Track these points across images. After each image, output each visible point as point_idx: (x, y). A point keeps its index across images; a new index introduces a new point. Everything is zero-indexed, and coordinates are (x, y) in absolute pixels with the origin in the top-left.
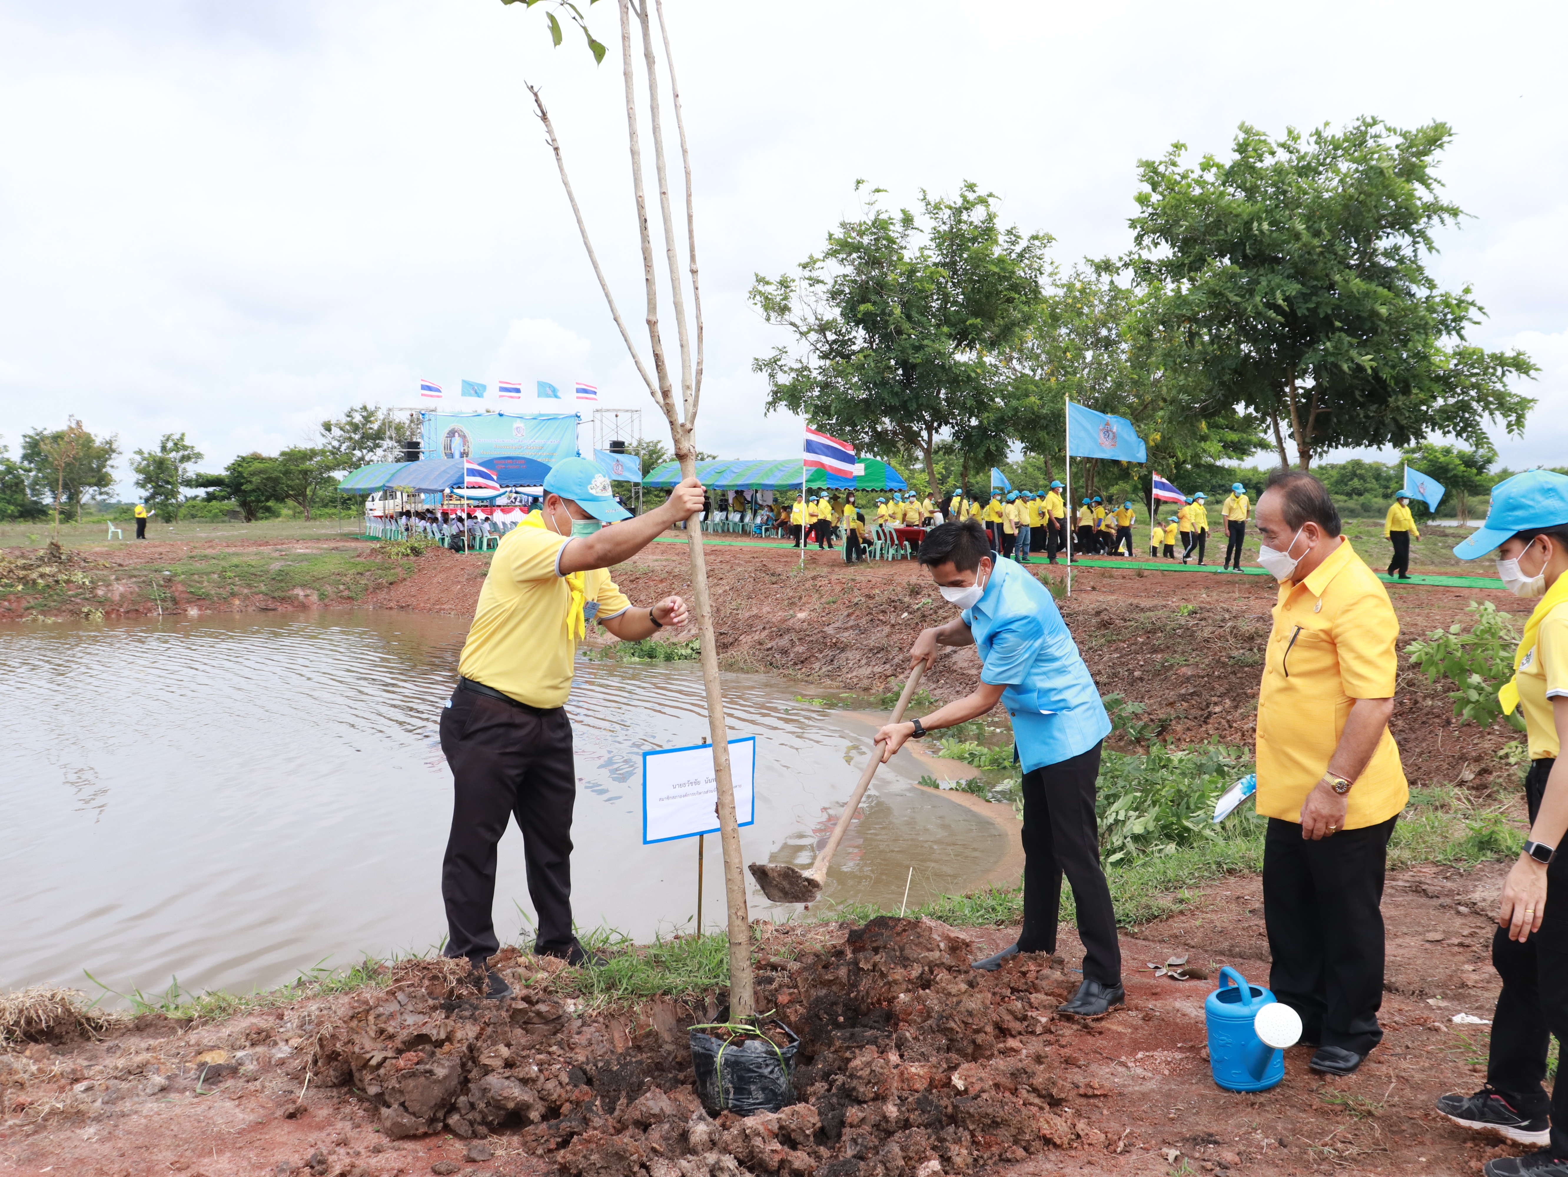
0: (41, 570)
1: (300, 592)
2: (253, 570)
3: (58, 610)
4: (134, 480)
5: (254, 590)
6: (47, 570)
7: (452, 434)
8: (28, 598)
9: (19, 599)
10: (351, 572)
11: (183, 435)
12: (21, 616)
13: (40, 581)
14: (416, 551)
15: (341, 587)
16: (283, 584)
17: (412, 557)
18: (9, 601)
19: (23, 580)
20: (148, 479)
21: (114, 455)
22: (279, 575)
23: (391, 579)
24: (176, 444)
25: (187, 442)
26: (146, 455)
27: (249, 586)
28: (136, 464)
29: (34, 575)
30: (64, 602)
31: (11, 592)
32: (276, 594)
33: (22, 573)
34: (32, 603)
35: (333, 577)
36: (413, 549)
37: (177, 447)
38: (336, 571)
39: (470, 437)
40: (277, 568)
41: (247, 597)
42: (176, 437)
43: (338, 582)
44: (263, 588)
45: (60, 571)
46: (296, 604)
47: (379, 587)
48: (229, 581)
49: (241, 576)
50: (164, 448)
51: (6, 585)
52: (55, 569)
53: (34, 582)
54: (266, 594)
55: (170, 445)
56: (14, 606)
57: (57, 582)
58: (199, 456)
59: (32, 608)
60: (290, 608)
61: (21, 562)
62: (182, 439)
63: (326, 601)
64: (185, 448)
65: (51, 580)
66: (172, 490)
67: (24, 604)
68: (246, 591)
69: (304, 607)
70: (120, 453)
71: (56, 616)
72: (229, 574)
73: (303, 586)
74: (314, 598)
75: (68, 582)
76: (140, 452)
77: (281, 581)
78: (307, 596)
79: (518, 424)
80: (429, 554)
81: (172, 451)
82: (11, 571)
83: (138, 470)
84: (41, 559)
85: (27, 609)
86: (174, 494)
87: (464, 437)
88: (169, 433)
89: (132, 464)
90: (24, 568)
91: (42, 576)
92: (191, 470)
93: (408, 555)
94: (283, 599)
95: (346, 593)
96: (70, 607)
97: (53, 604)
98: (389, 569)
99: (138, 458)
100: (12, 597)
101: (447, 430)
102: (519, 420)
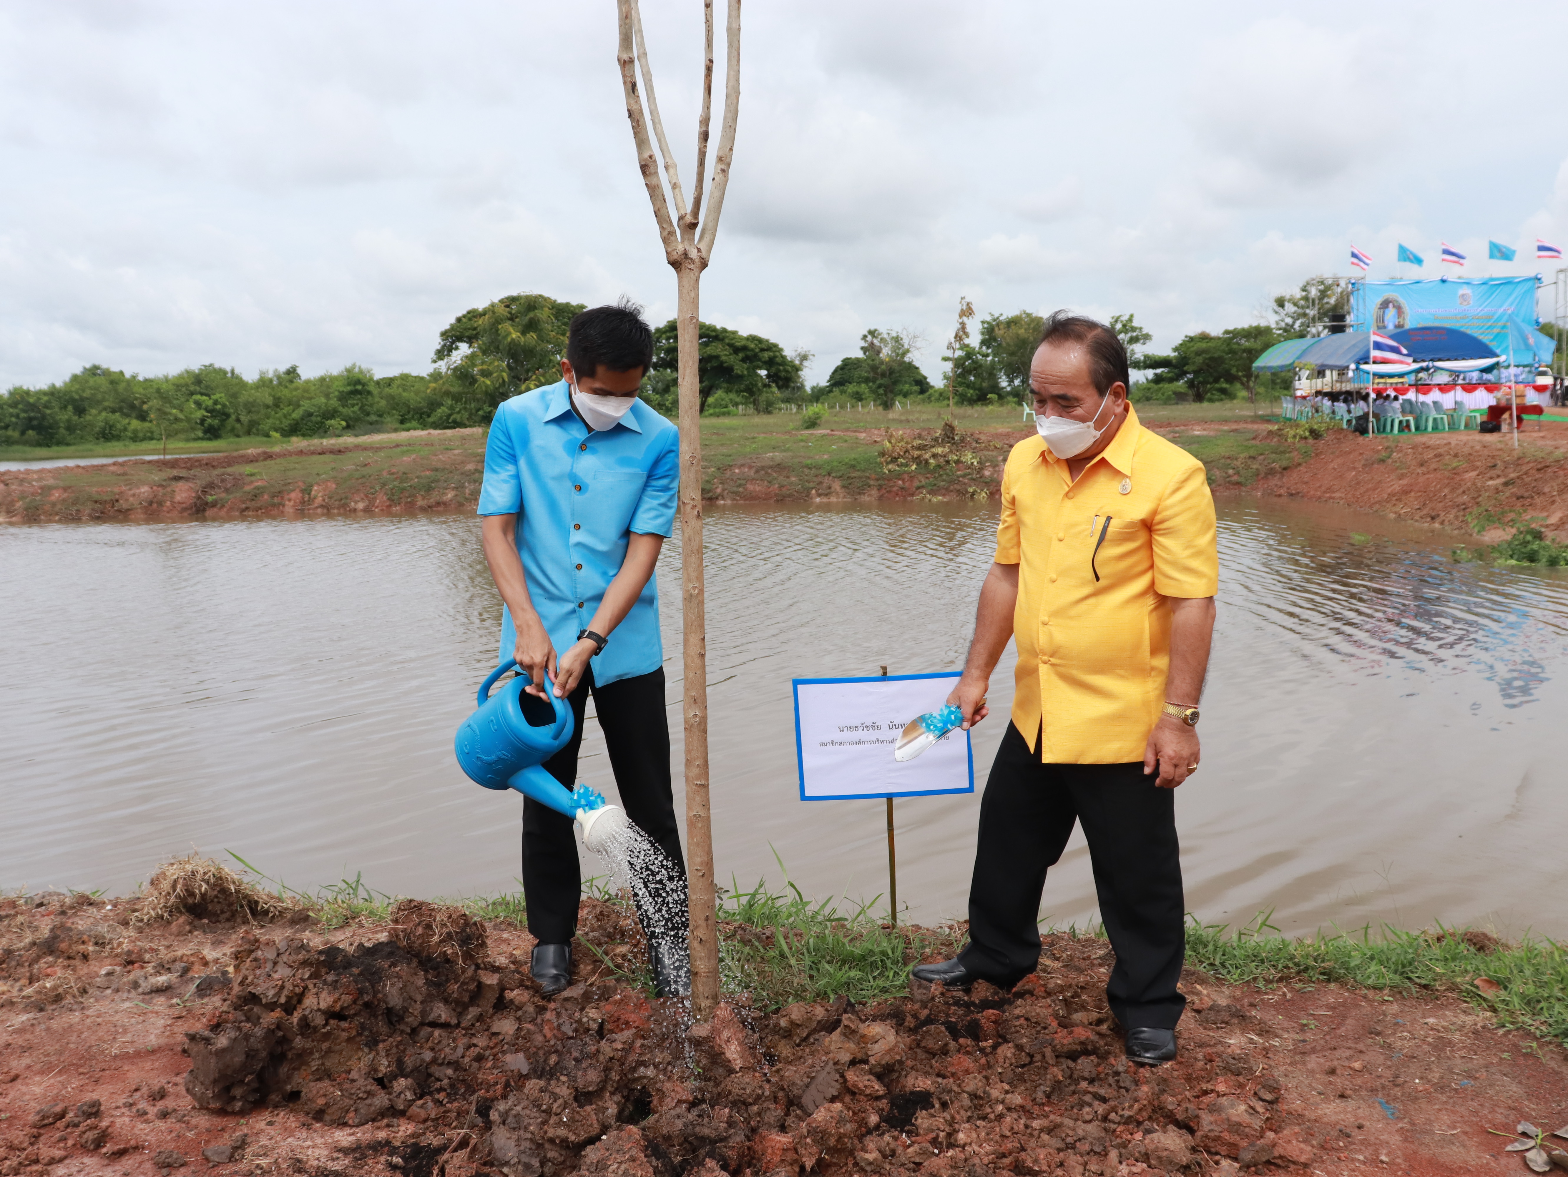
0: (934, 450)
3: (947, 489)
6: (939, 450)
7: (1385, 304)
8: (920, 477)
9: (912, 478)
10: (1242, 456)
11: (1132, 316)
12: (912, 495)
13: (932, 461)
14: (1315, 434)
15: (1231, 472)
17: (1311, 441)
18: (903, 480)
19: (917, 460)
23: (1285, 463)
24: (1124, 326)
25: (1135, 324)
29: (927, 456)
30: (951, 482)
31: (905, 472)
33: (916, 453)
34: (923, 483)
35: (1223, 461)
36: (1312, 431)
37: (1126, 328)
38: (1227, 454)
39: (1407, 308)
42: (1125, 318)
43: (1227, 466)
45: (951, 451)
47: (1271, 472)
51: (902, 465)
52: (947, 450)
53: (927, 461)
55: (1119, 326)
56: (907, 484)
57: (948, 462)
58: (1147, 337)
59: (923, 487)
61: (917, 442)
62: (1130, 320)
64: (1133, 329)
65: (942, 460)
67: (916, 483)
71: (944, 495)
75: (958, 462)
79: (1465, 290)
80: (1329, 437)
82: (907, 451)
84: (936, 439)
85: (918, 488)
87: (1399, 309)
88: (1117, 315)
90: (919, 448)
91: (934, 456)
92: (1138, 351)
93: (1306, 438)
95: (1235, 478)
96: (957, 487)
97: (942, 484)
98: (1284, 452)
100: (906, 477)
101: (1379, 300)
102: (1465, 286)
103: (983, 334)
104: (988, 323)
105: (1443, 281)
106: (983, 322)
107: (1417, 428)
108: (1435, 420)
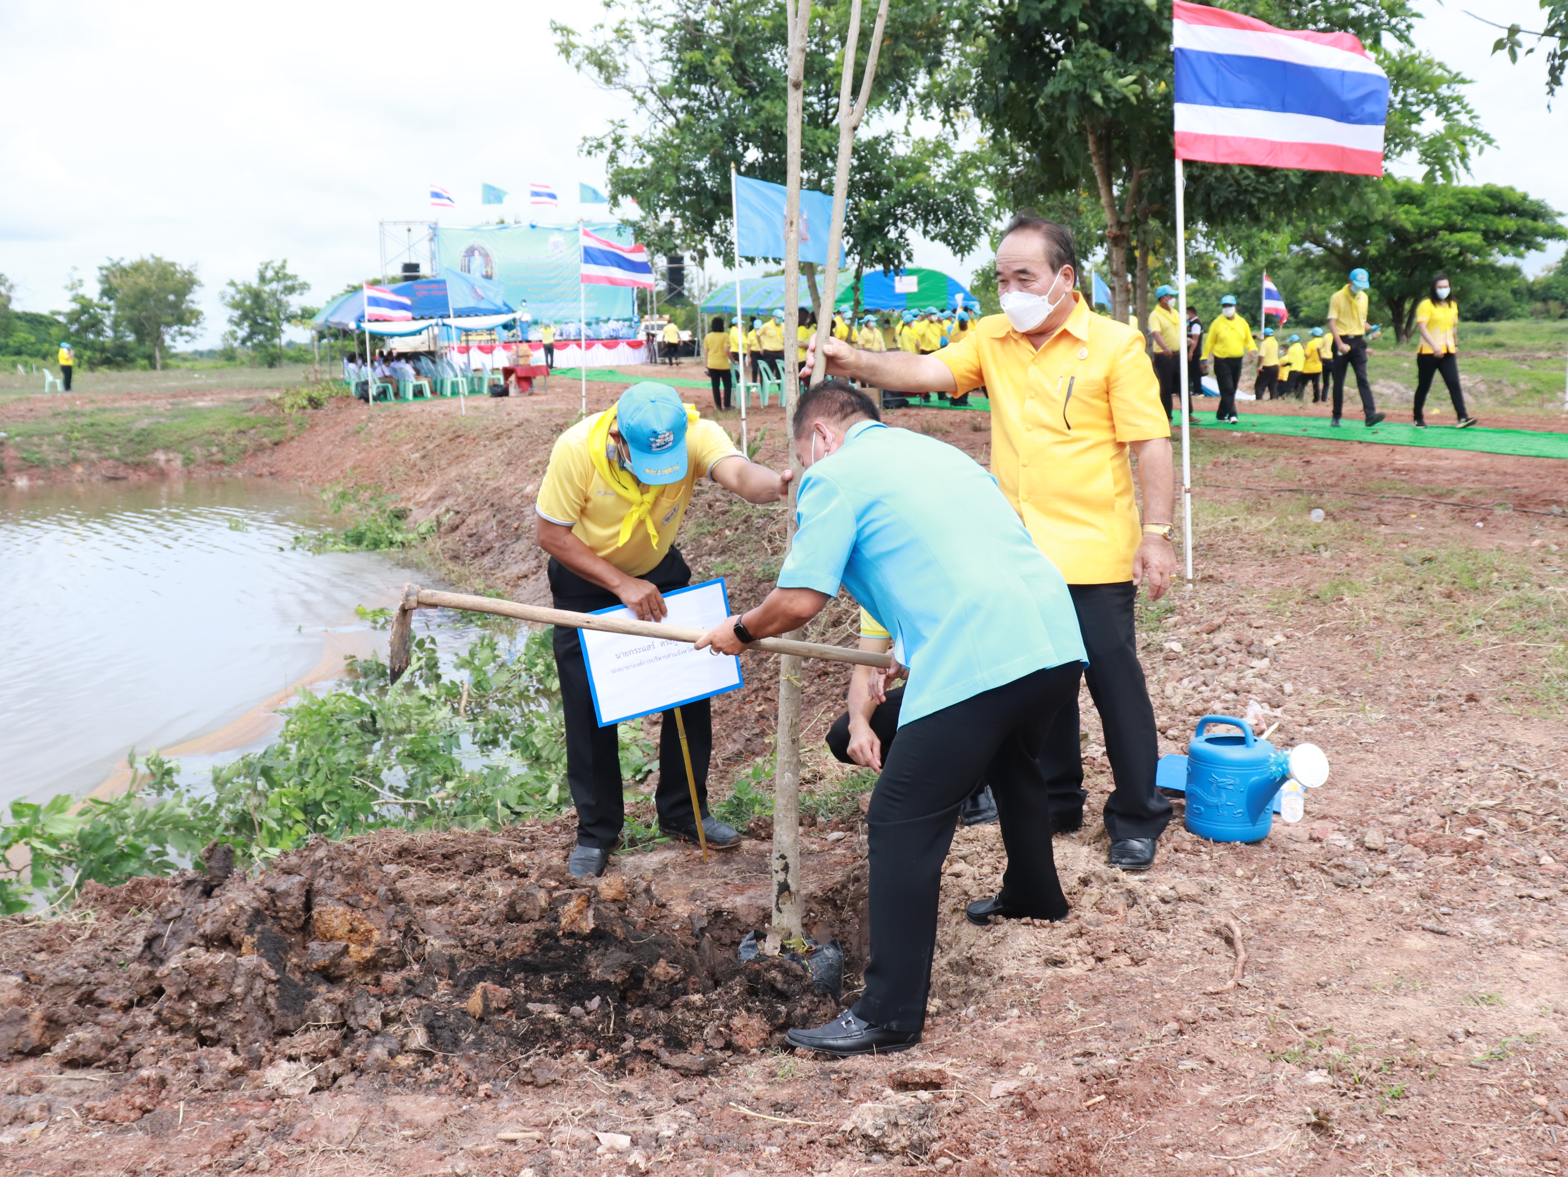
1: (161, 457)
2: (109, 430)
4: (227, 317)
5: (106, 454)
7: (470, 252)
10: (229, 430)
11: (285, 261)
14: (314, 403)
15: (214, 449)
16: (142, 447)
17: (310, 410)
20: (244, 317)
21: (196, 287)
22: (138, 435)
23: (276, 437)
24: (277, 273)
25: (289, 271)
26: (241, 287)
27: (99, 449)
28: (228, 299)
32: (130, 459)
35: (206, 437)
36: (311, 400)
37: (280, 276)
38: (212, 429)
40: (144, 426)
41: (92, 464)
42: (277, 264)
43: (210, 443)
44: (116, 451)
46: (153, 470)
47: (260, 448)
48: (75, 443)
49: (92, 438)
50: (263, 279)
54: (117, 460)
55: (270, 274)
58: (304, 286)
60: (144, 477)
62: (283, 267)
63: (192, 467)
64: (286, 277)
66: (273, 329)
68: (94, 456)
69: (162, 475)
70: (201, 285)
72: (76, 435)
73: (167, 448)
74: (178, 463)
76: (232, 284)
77: (140, 443)
78: (168, 461)
79: (556, 237)
80: (328, 406)
81: (271, 281)
83: (236, 306)
86: (274, 333)
87: (486, 256)
88: (267, 260)
89: (223, 298)
92: (295, 303)
93: (304, 408)
94: (137, 466)
95: (219, 457)
98: (278, 425)
99: (232, 291)
101: (464, 247)
102: (556, 233)
103: (101, 282)
104: (107, 269)
105: (533, 227)
106: (101, 268)
107: (433, 392)
108: (453, 383)
